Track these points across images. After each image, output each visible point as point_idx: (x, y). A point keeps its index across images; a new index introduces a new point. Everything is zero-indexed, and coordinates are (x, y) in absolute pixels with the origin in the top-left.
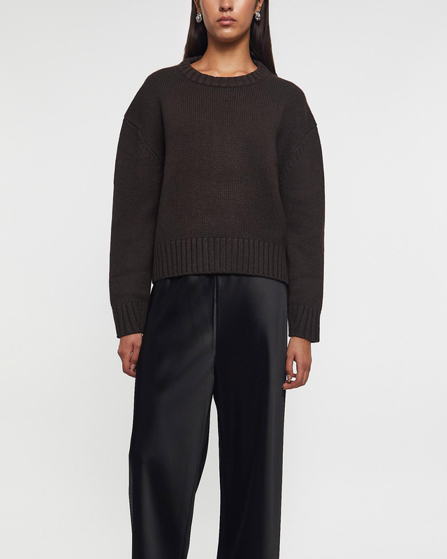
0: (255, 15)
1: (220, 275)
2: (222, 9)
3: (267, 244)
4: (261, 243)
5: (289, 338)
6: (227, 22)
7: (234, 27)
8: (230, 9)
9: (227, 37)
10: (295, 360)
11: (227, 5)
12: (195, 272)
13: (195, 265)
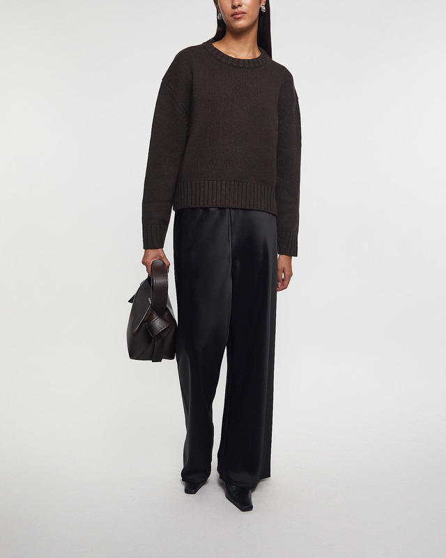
0: (261, 8)
1: (233, 209)
2: (234, 7)
3: (267, 187)
4: (263, 187)
5: (278, 255)
6: (240, 16)
7: (245, 19)
8: (240, 6)
9: (240, 27)
10: (283, 272)
11: (237, 3)
12: (214, 205)
13: (214, 200)
